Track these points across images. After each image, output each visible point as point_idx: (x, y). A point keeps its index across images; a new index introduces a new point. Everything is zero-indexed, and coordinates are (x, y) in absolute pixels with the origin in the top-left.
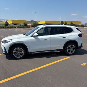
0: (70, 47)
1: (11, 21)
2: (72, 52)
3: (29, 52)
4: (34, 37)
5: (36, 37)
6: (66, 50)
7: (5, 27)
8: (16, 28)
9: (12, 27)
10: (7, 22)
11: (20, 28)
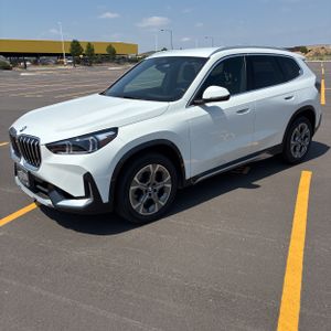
5: (208, 105)
6: (290, 145)
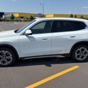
0: (81, 51)
1: (18, 14)
2: (82, 57)
3: (20, 57)
4: (27, 35)
6: (75, 55)
7: (11, 20)
8: (22, 21)
9: (18, 21)
10: (12, 15)
11: (26, 21)
